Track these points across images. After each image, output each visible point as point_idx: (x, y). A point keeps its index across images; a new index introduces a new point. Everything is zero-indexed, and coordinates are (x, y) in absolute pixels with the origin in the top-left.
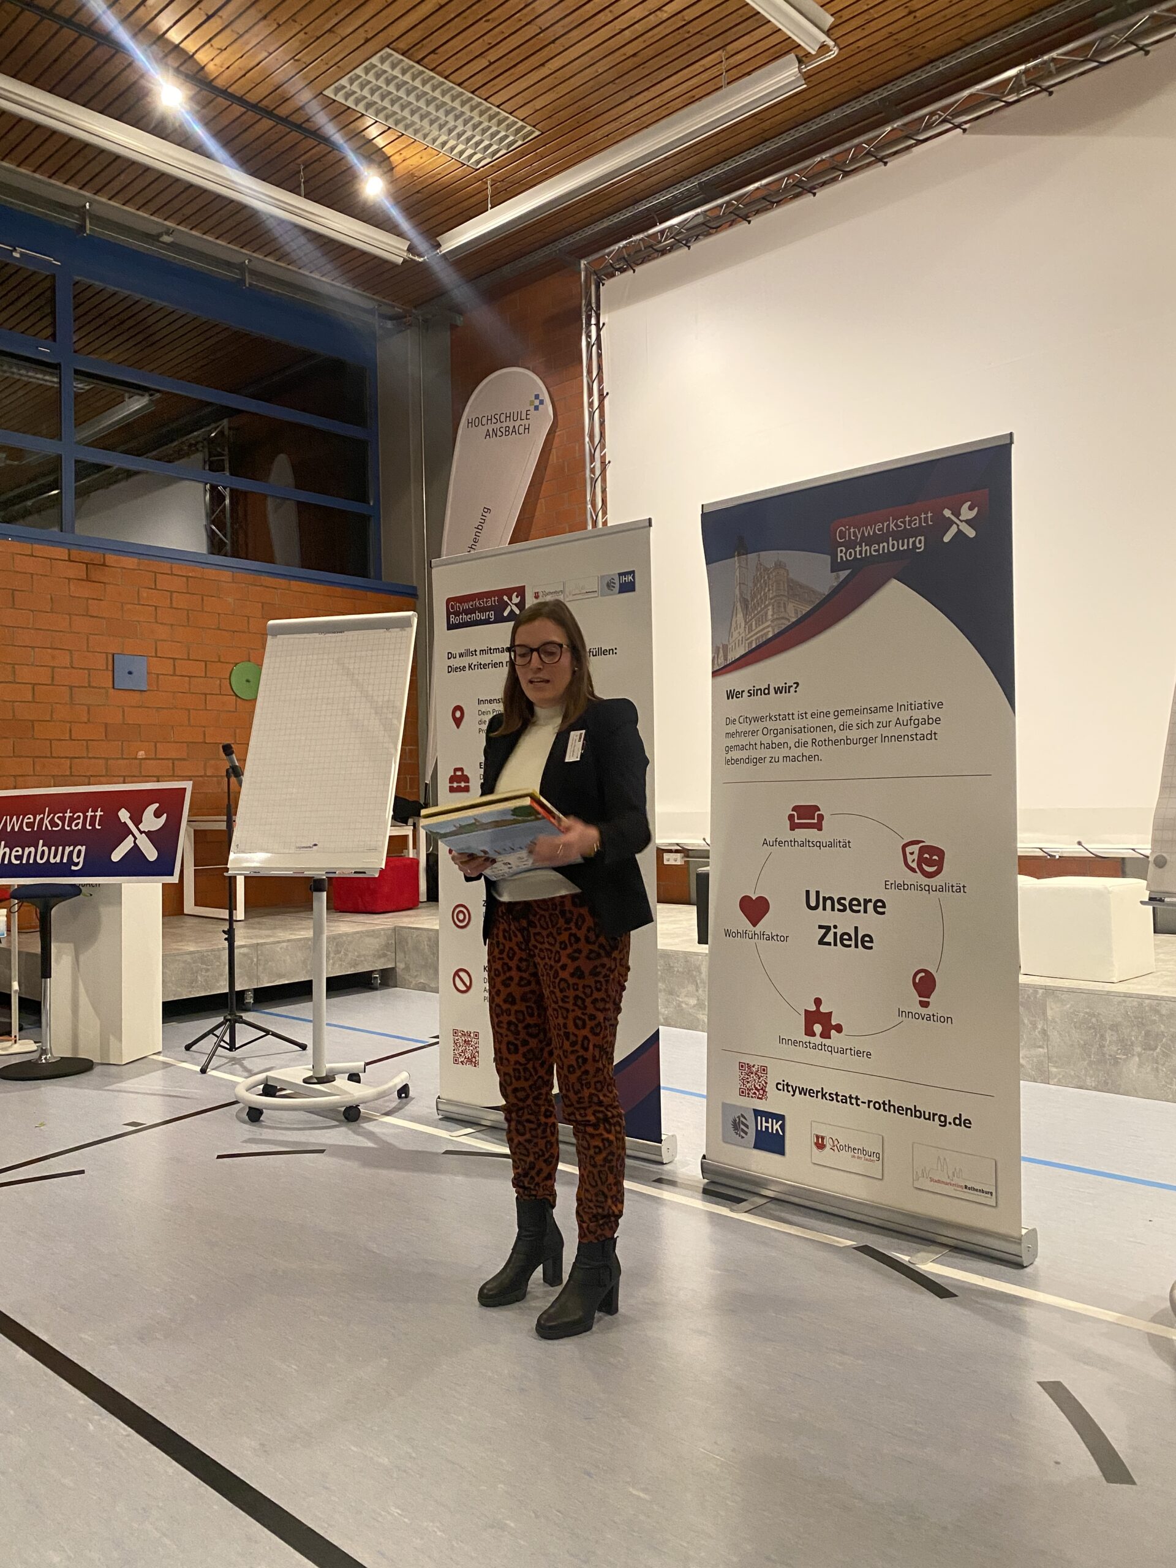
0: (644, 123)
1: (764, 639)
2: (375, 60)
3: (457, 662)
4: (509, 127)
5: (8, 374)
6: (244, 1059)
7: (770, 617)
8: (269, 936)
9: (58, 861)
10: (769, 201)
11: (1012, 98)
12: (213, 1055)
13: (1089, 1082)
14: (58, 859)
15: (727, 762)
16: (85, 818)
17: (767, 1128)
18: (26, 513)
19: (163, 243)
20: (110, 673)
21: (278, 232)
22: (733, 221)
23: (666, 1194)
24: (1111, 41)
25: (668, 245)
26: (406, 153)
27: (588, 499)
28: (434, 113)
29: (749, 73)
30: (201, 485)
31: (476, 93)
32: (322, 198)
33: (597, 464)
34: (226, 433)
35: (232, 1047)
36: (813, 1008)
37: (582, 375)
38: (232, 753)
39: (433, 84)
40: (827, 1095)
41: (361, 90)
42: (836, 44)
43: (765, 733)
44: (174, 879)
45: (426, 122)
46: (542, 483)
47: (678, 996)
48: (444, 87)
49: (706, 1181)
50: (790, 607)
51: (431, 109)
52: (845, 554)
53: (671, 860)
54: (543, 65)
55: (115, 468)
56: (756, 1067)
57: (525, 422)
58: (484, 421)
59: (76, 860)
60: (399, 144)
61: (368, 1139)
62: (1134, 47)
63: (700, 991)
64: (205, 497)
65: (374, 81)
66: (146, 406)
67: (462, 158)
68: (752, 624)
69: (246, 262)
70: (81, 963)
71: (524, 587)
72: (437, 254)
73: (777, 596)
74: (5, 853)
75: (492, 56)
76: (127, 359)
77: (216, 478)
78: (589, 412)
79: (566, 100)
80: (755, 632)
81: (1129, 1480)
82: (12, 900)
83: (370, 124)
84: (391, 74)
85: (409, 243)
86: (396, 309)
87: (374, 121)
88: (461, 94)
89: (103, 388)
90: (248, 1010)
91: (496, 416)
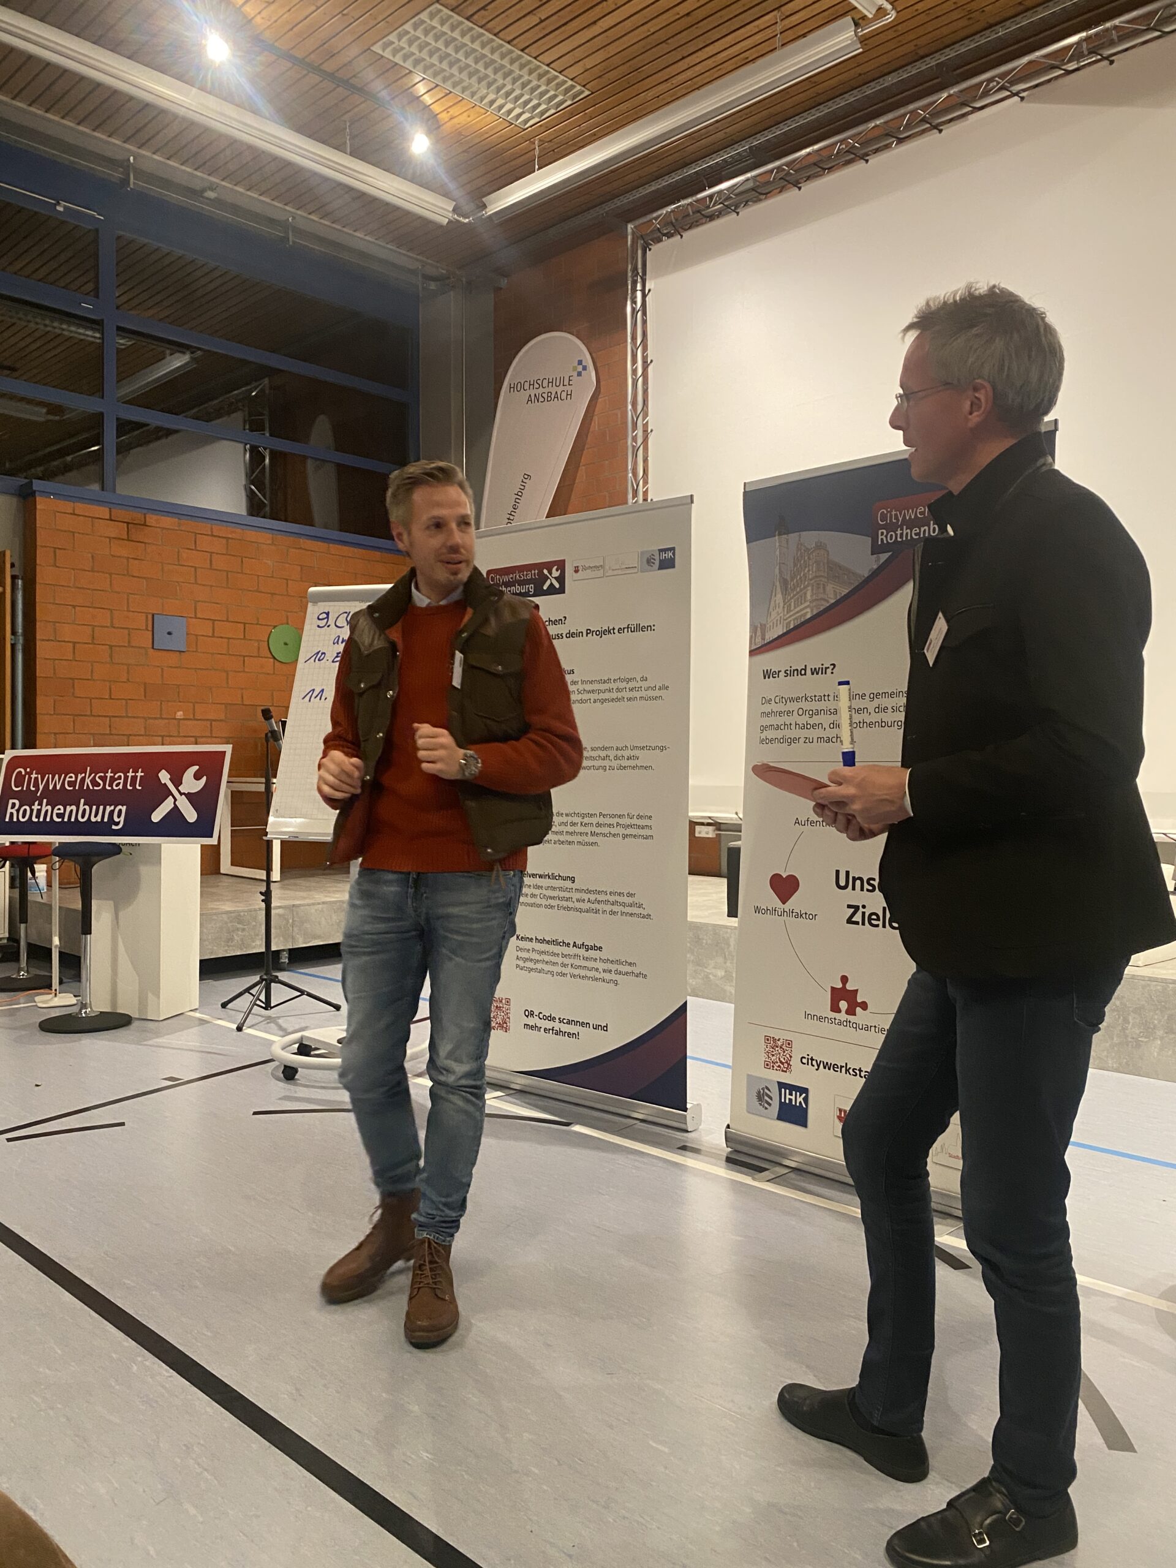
0: (695, 84)
1: (803, 620)
2: (424, 16)
4: (558, 86)
5: (49, 329)
6: (279, 1018)
7: (809, 597)
8: (304, 898)
9: (99, 820)
10: (821, 167)
11: (1072, 66)
12: (249, 1013)
13: (1111, 1063)
14: (99, 819)
15: (762, 741)
16: (126, 778)
17: (790, 1100)
18: (67, 468)
19: (207, 199)
20: (151, 633)
21: (324, 188)
22: (783, 187)
23: (689, 1161)
24: (1173, 10)
25: (716, 211)
26: (454, 111)
27: (630, 467)
28: (483, 70)
29: (804, 35)
30: (241, 446)
31: (526, 51)
32: (368, 156)
33: (639, 432)
34: (267, 392)
35: (268, 1006)
36: (840, 986)
37: (626, 342)
38: (271, 717)
39: (482, 41)
40: (851, 1071)
41: (410, 46)
42: (894, 8)
43: (800, 713)
44: (213, 841)
45: (474, 80)
46: (584, 450)
47: (706, 968)
48: (494, 44)
49: (730, 1149)
50: (830, 588)
51: (480, 66)
52: (886, 537)
53: (703, 832)
54: (595, 23)
55: (153, 426)
56: (781, 1041)
57: (569, 388)
58: (527, 386)
59: (116, 819)
60: (448, 102)
63: (728, 964)
64: (245, 457)
65: (423, 37)
66: (186, 364)
67: (510, 117)
68: (790, 605)
69: (290, 219)
70: (121, 923)
71: (564, 561)
72: (483, 215)
73: (816, 577)
74: (47, 811)
75: (543, 13)
76: (167, 317)
77: (256, 438)
78: (633, 380)
79: (617, 60)
80: (794, 612)
81: (1130, 1448)
82: (53, 857)
83: (417, 80)
84: (441, 30)
85: (454, 203)
86: (440, 270)
87: (422, 78)
88: (510, 52)
89: (144, 344)
90: (284, 969)
91: (538, 381)
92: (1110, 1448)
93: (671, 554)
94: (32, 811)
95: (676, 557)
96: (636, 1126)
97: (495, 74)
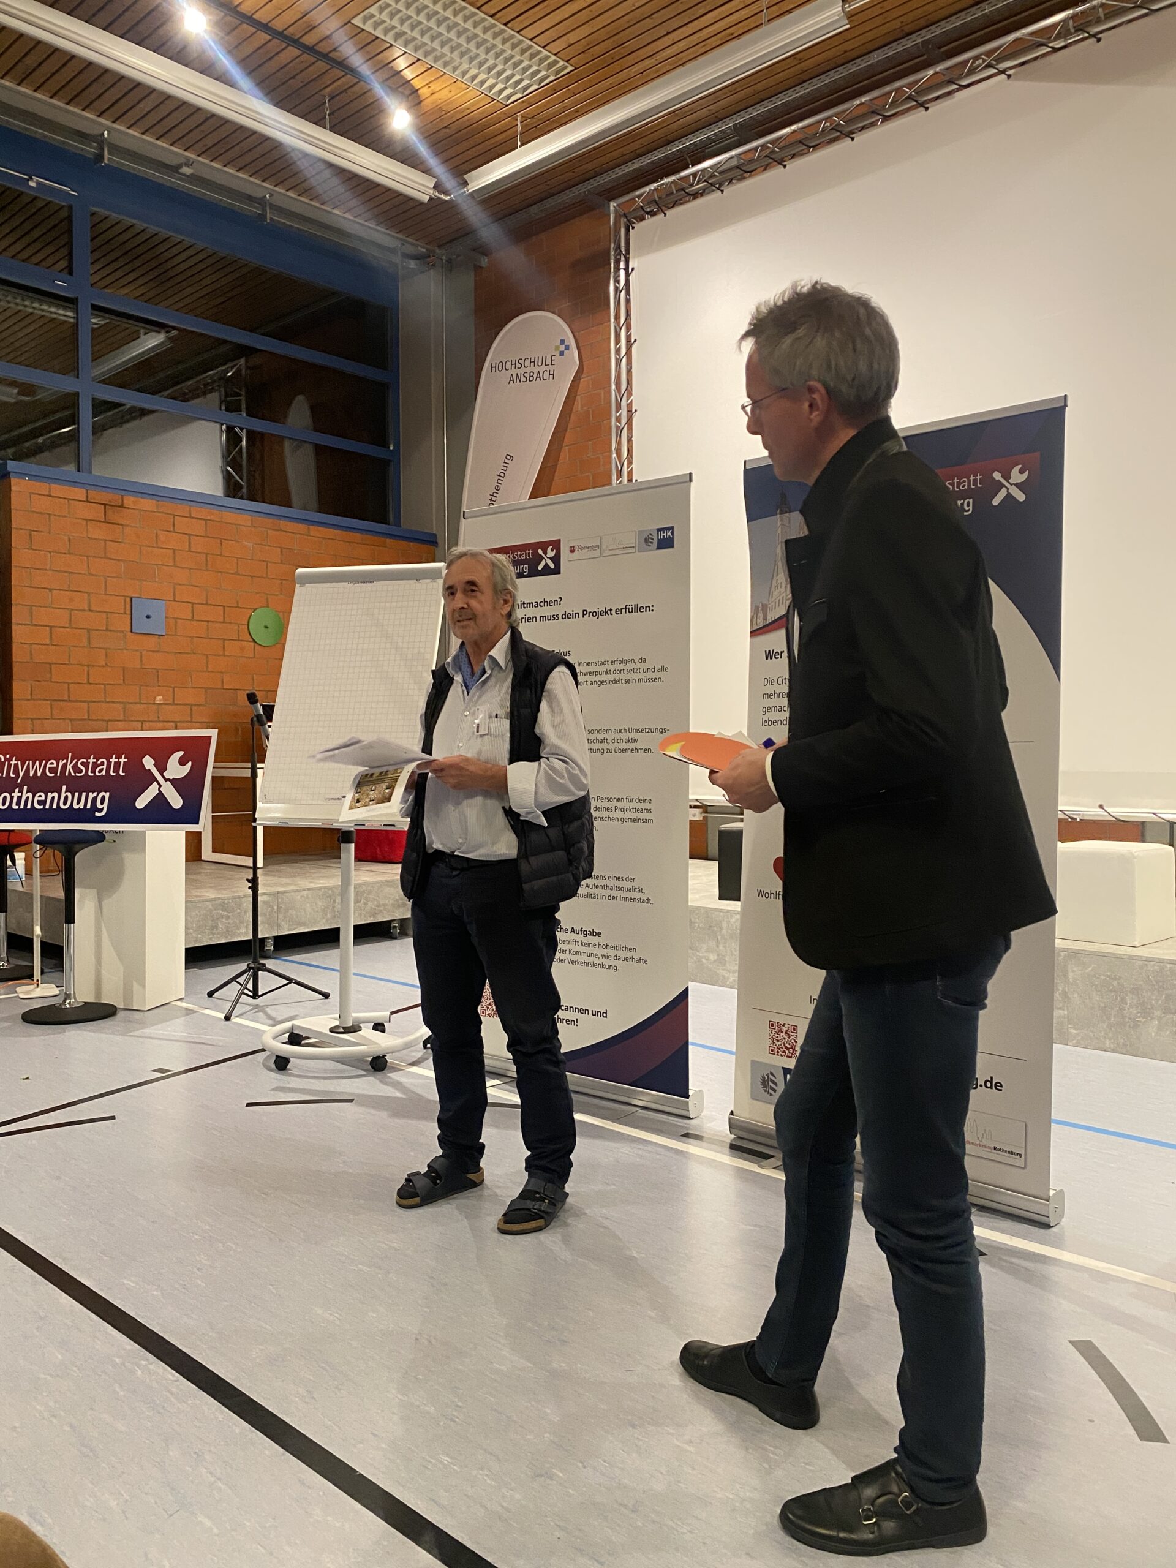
0: (680, 60)
4: (541, 61)
5: (20, 308)
6: (267, 1006)
8: (288, 884)
9: (82, 807)
10: (806, 144)
11: (1058, 44)
12: (237, 1002)
13: (1108, 1043)
14: (82, 805)
15: (764, 723)
16: (109, 764)
18: (39, 450)
19: (183, 175)
20: (129, 616)
21: (302, 164)
22: (767, 165)
23: (691, 1148)
25: (700, 189)
26: (435, 87)
27: (613, 448)
28: (465, 45)
29: (790, 11)
30: (218, 426)
31: (509, 25)
32: (346, 132)
33: (624, 412)
34: (243, 372)
35: (255, 994)
37: (609, 321)
38: (256, 702)
39: (465, 15)
41: (391, 19)
44: (199, 828)
45: (456, 54)
46: (566, 430)
47: (698, 952)
48: (476, 18)
49: (733, 1136)
51: (462, 40)
55: (128, 406)
56: (786, 1026)
57: (551, 368)
58: (508, 365)
59: (99, 806)
60: (428, 77)
61: (397, 1089)
63: (721, 947)
64: (221, 437)
65: (404, 10)
66: (162, 343)
67: (492, 92)
69: (268, 196)
70: (105, 910)
71: (559, 540)
72: (465, 192)
74: (27, 798)
76: (142, 295)
77: (232, 419)
78: (616, 359)
79: (602, 34)
81: (1162, 1439)
82: (34, 845)
83: (398, 55)
84: (422, 4)
85: (436, 180)
86: (419, 248)
87: (403, 52)
88: (493, 26)
89: (119, 323)
90: (269, 957)
91: (520, 361)
92: (1142, 1438)
93: (669, 533)
94: (12, 798)
95: (675, 534)
96: (637, 1114)
97: (478, 48)
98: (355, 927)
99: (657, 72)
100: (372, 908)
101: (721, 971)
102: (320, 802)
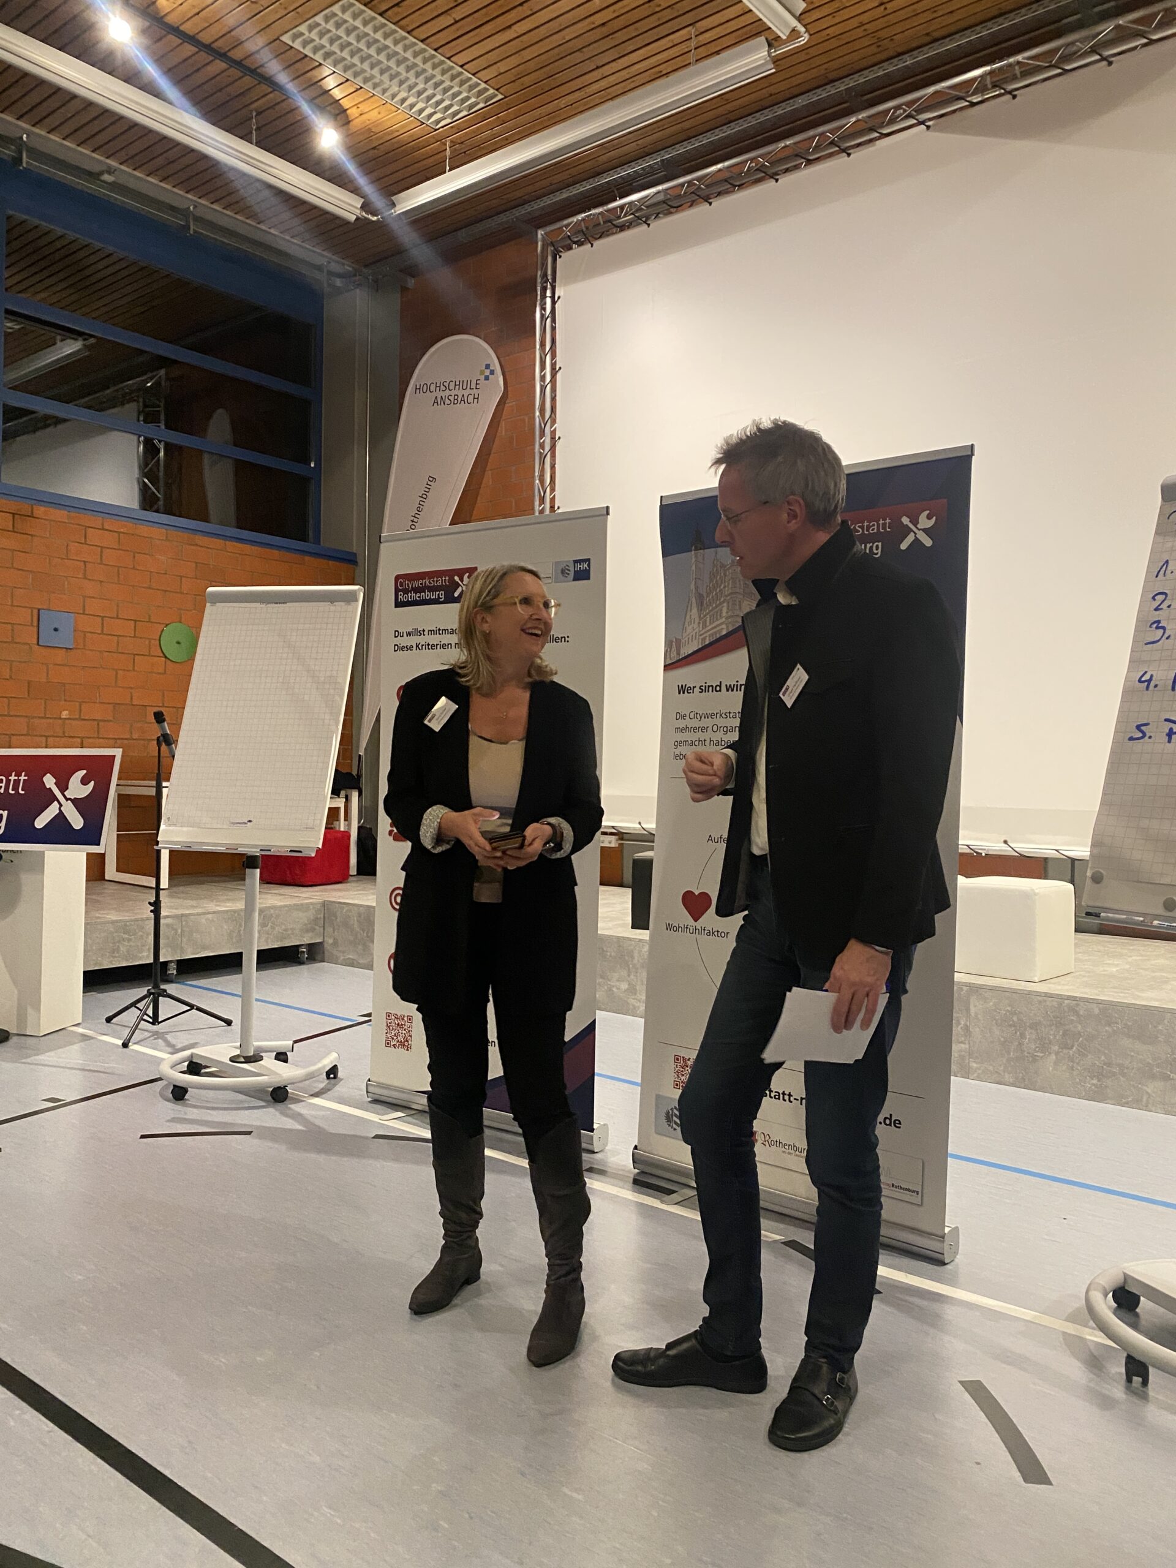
0: (609, 94)
1: (718, 636)
2: (335, 9)
3: (405, 641)
4: (471, 88)
6: (167, 1033)
7: (724, 614)
8: (193, 907)
10: (731, 183)
11: (976, 99)
12: (136, 1028)
13: (1007, 1077)
15: (676, 757)
16: (8, 781)
19: (104, 182)
20: (35, 629)
22: (693, 201)
23: (598, 1184)
24: (1074, 49)
25: (627, 221)
26: (363, 107)
27: (537, 474)
28: (395, 68)
29: (718, 53)
30: (135, 438)
31: (439, 51)
32: (274, 149)
33: (547, 439)
34: (163, 383)
35: (155, 1021)
37: (535, 348)
38: (164, 720)
39: (395, 38)
41: (320, 39)
42: (807, 31)
43: (715, 729)
44: (99, 849)
45: (386, 77)
47: (610, 981)
48: (407, 42)
49: (637, 1171)
51: (392, 63)
53: (606, 842)
54: (510, 27)
55: (41, 414)
57: (476, 392)
58: (433, 388)
60: (358, 97)
61: (297, 1121)
62: (1097, 57)
63: (632, 977)
64: (138, 447)
65: (334, 30)
66: (79, 351)
67: (421, 116)
68: (706, 621)
69: (191, 208)
72: (392, 213)
73: (732, 593)
75: (458, 14)
76: (58, 301)
77: (150, 430)
78: (541, 386)
79: (532, 65)
80: (709, 628)
81: (1046, 1481)
83: (327, 74)
84: (352, 25)
85: (363, 200)
86: (346, 267)
87: (332, 72)
88: (424, 51)
89: (34, 329)
90: (172, 982)
91: (445, 384)
92: (1026, 1481)
97: (407, 71)
98: (259, 952)
99: (585, 105)
100: (279, 932)
101: (632, 1001)
102: (225, 827)
